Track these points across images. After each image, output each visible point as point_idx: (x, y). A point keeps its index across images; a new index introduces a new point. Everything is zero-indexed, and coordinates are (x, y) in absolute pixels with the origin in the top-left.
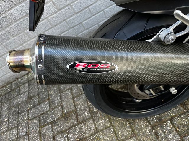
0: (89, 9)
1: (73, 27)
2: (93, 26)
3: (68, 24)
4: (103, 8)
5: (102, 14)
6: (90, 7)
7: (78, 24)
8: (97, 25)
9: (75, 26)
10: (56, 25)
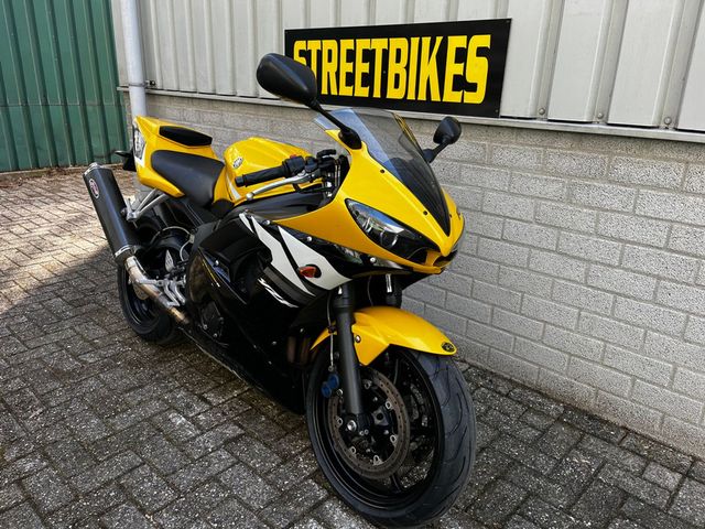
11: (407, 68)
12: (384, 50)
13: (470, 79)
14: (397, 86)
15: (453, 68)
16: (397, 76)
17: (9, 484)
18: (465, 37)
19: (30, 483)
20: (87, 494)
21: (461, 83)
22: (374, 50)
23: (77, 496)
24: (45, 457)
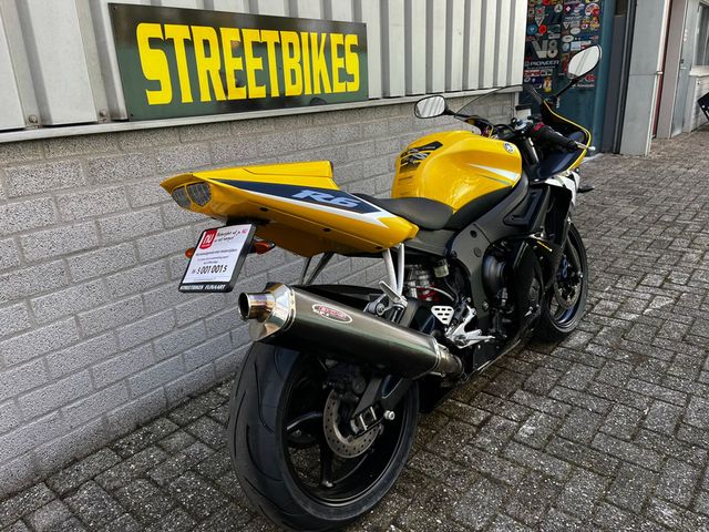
0: (153, 345)
1: (102, 389)
2: (151, 390)
3: (92, 377)
4: (182, 347)
5: (178, 360)
6: (157, 342)
7: (117, 381)
8: (162, 388)
9: (109, 385)
10: (59, 378)
11: (301, 63)
12: (276, 44)
13: (349, 72)
14: (294, 82)
15: (337, 63)
16: (293, 72)
17: (700, 514)
18: (341, 35)
19: (682, 498)
20: (659, 452)
21: (345, 76)
22: (265, 43)
23: (665, 459)
24: (647, 505)
